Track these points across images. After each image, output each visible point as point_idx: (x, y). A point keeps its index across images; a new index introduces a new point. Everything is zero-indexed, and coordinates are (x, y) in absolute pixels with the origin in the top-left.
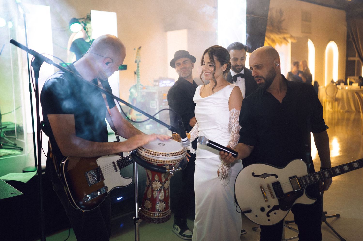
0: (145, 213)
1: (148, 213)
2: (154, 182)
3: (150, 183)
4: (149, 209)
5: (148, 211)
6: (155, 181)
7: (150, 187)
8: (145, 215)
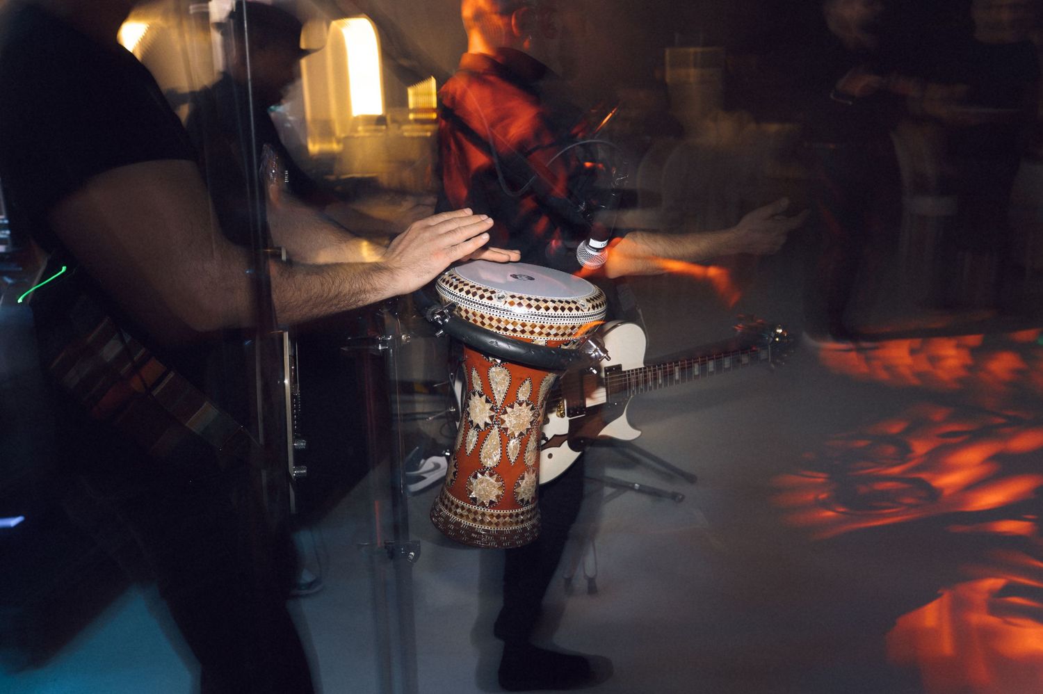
0: (475, 520)
1: (488, 519)
2: (512, 407)
3: (493, 414)
4: (491, 502)
5: (489, 511)
6: (516, 405)
7: (496, 426)
8: (477, 526)
